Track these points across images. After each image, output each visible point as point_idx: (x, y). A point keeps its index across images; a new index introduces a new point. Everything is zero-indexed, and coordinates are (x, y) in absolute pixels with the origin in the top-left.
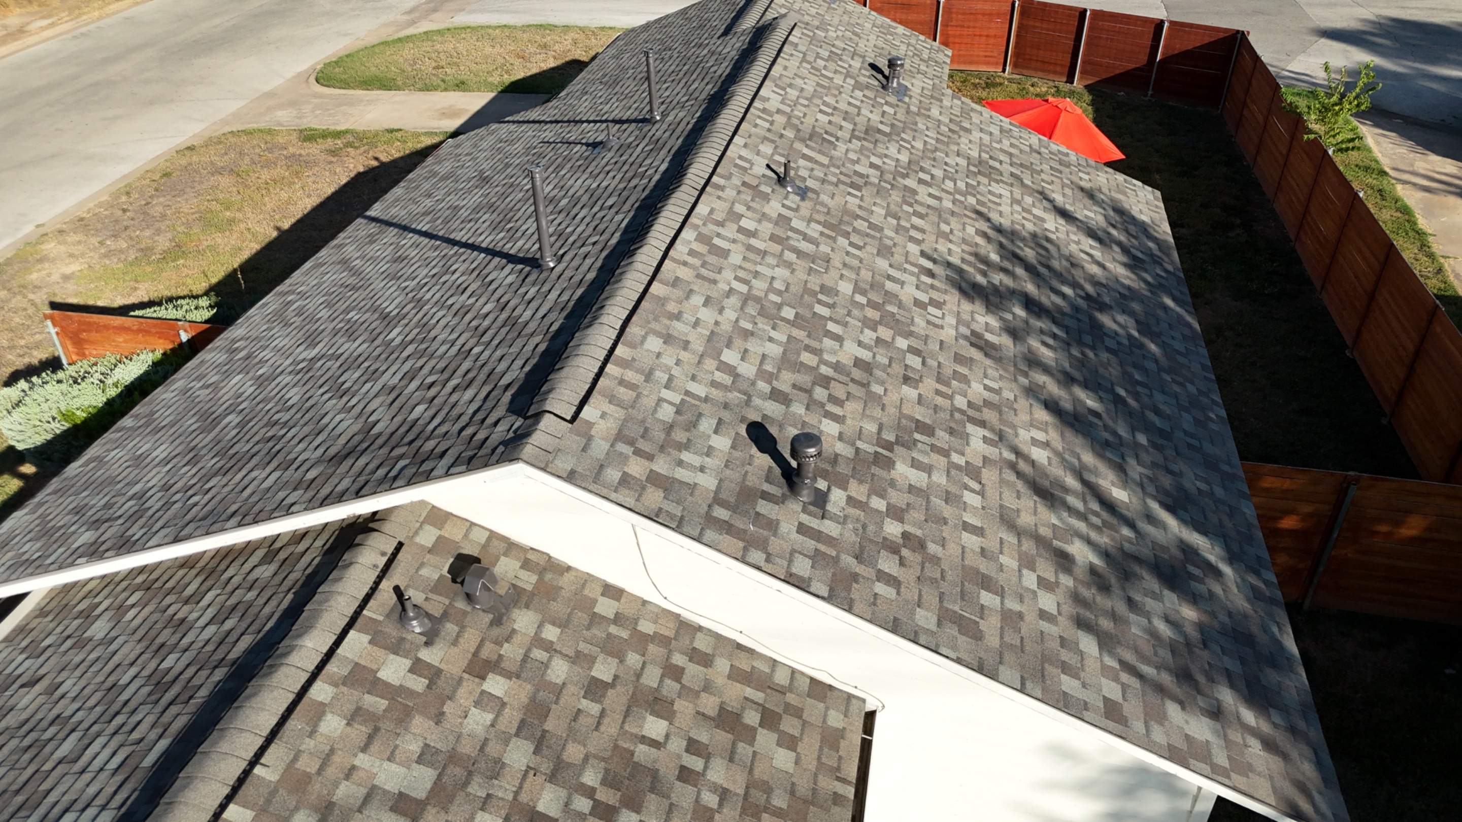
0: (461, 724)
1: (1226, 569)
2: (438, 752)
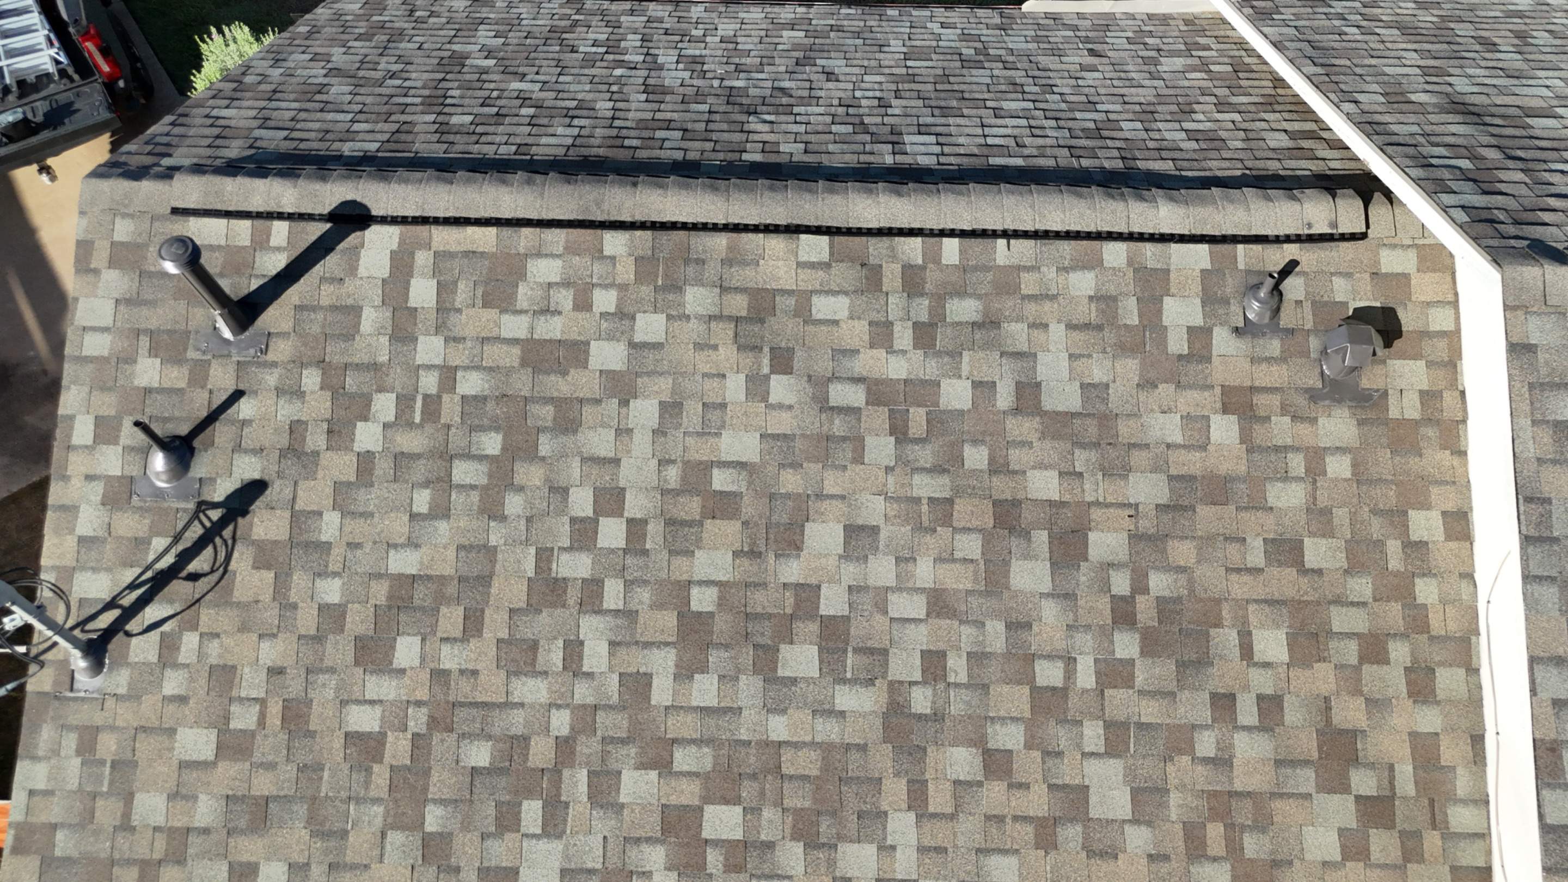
0: (1152, 410)
2: (1105, 401)
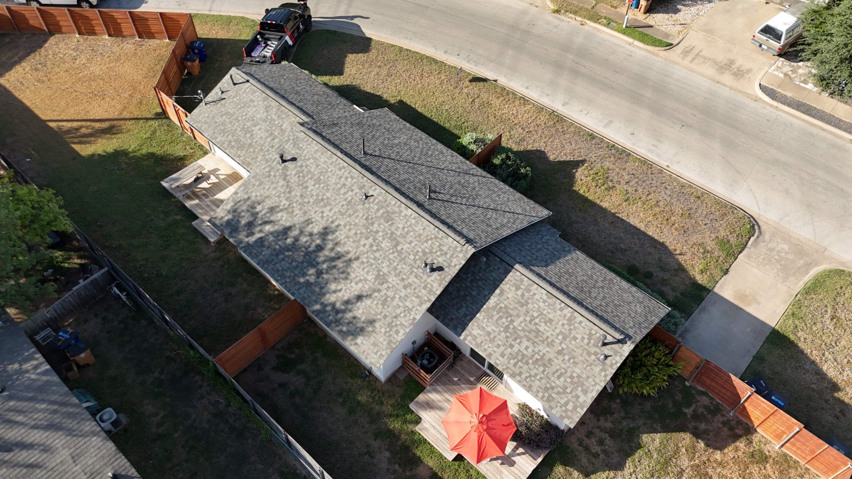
1: (246, 240)
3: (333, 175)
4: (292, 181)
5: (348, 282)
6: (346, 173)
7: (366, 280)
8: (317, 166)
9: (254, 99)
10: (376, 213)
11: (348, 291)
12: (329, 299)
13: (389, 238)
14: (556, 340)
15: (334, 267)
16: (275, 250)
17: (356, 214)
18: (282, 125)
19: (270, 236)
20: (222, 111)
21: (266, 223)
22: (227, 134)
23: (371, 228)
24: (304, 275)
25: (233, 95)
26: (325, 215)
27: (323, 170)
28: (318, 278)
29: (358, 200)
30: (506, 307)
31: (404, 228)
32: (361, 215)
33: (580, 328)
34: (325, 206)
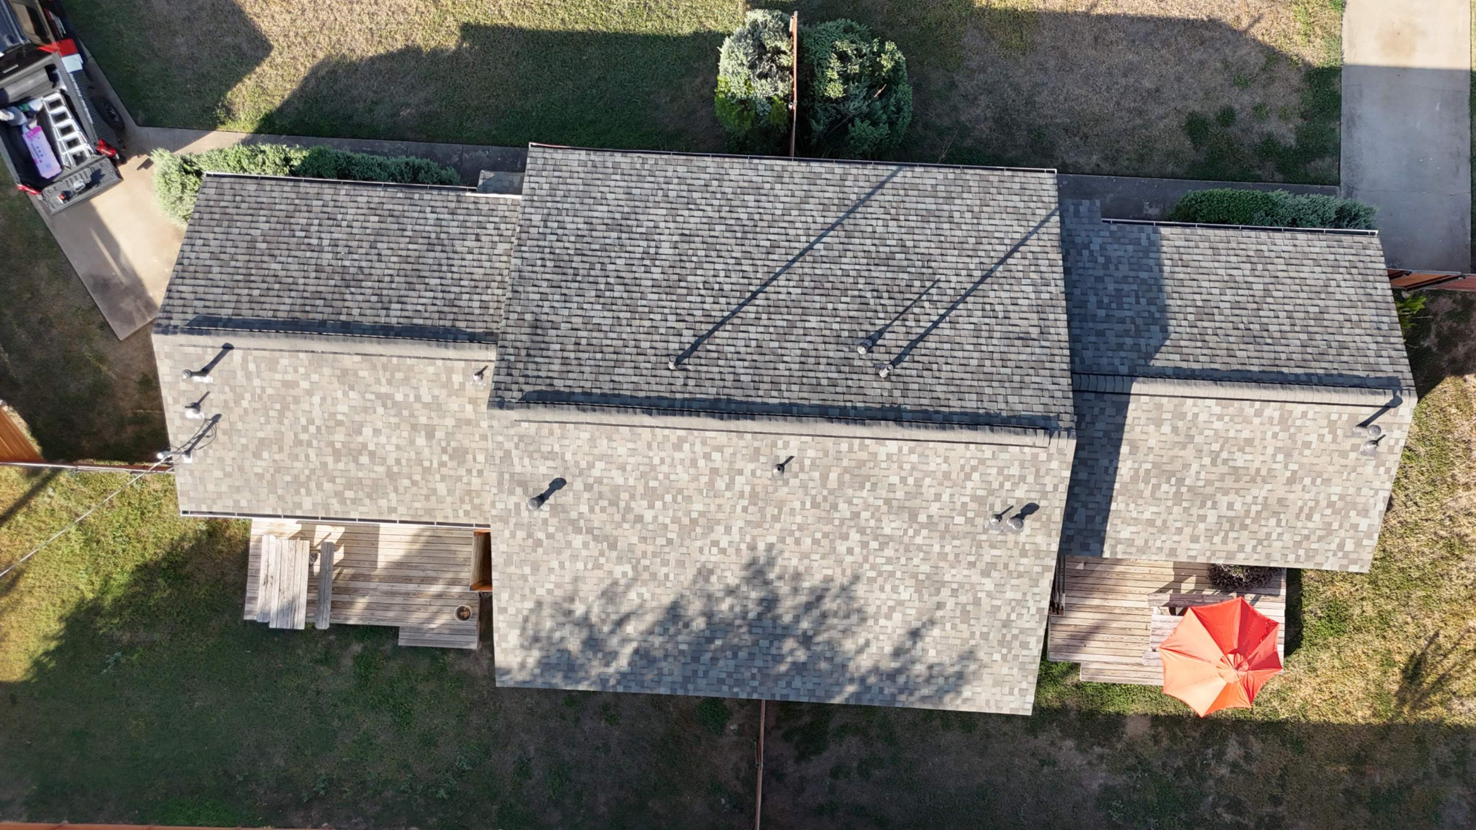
0: (450, 402)
2: (438, 400)
3: (672, 465)
4: (596, 524)
5: (870, 622)
6: (698, 448)
7: (901, 603)
8: (623, 468)
9: (289, 377)
10: (824, 486)
11: (881, 637)
12: (858, 668)
13: (889, 512)
14: (1274, 466)
15: (824, 616)
16: (682, 652)
17: (786, 509)
18: (418, 398)
19: (651, 638)
20: (245, 447)
21: (620, 623)
22: (313, 485)
23: (836, 515)
24: (779, 659)
25: (230, 396)
26: (724, 544)
27: (642, 468)
28: (809, 649)
29: (769, 482)
30: (1155, 465)
31: (903, 480)
32: (797, 505)
33: (1308, 423)
34: (711, 529)
